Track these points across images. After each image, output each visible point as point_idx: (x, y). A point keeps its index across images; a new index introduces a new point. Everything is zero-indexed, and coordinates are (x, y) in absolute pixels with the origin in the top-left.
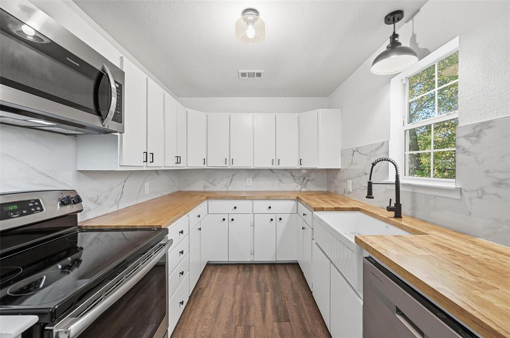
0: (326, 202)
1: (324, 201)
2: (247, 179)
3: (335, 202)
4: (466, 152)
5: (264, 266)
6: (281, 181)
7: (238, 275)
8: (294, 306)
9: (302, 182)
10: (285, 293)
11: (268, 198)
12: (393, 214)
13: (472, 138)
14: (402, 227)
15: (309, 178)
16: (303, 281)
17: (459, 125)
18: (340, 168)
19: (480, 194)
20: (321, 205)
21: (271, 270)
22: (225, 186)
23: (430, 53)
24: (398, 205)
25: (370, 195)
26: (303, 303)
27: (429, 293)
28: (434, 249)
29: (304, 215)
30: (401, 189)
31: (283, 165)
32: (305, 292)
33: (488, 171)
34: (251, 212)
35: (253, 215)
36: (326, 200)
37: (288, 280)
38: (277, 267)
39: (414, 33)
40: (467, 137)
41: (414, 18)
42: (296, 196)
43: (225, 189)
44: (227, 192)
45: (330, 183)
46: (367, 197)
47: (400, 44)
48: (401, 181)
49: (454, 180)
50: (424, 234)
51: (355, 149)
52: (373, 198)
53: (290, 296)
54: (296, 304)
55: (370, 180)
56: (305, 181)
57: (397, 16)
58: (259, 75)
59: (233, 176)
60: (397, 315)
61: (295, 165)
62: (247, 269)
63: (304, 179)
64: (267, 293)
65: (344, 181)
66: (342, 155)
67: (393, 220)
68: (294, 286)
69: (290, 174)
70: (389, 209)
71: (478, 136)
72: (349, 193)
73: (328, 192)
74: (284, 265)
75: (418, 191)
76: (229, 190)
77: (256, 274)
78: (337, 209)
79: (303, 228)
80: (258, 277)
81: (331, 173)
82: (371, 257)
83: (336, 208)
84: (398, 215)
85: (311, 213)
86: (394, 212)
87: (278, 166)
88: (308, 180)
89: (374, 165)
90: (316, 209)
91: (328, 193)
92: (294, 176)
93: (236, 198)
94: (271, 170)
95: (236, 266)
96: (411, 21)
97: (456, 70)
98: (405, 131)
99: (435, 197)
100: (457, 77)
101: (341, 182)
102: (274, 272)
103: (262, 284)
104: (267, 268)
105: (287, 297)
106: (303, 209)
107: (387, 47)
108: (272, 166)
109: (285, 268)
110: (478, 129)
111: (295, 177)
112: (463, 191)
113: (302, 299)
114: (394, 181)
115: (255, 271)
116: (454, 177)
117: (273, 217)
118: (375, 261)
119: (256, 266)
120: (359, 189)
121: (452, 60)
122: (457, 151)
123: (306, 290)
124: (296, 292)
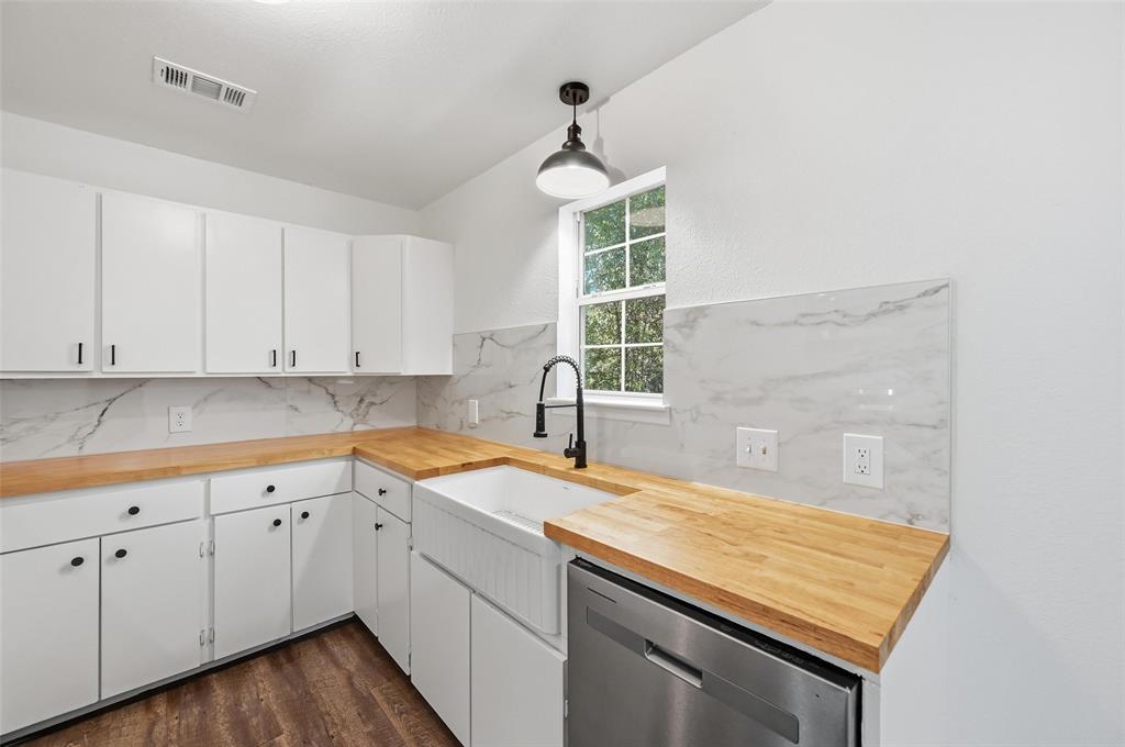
0: (435, 453)
1: (430, 452)
2: (173, 409)
3: (454, 451)
4: (676, 351)
5: (252, 662)
6: (296, 409)
7: (150, 732)
8: (369, 733)
9: (356, 409)
10: (333, 711)
11: (264, 462)
12: (573, 461)
13: (684, 330)
14: (594, 484)
15: (373, 400)
16: (376, 660)
17: (668, 308)
18: (450, 373)
19: (694, 415)
20: (427, 462)
21: (277, 667)
22: (72, 439)
23: (625, 180)
24: (581, 444)
25: (540, 431)
26: (388, 712)
27: (709, 596)
28: (665, 514)
29: (382, 492)
30: (586, 413)
31: (305, 367)
32: (390, 684)
33: (703, 381)
34: (201, 512)
35: (208, 521)
36: (434, 448)
37: (334, 672)
38: (295, 649)
39: (601, 135)
40: (678, 327)
41: (601, 109)
42: (351, 447)
43: (71, 451)
44: (80, 460)
45: (422, 407)
46: (536, 435)
47: (583, 146)
48: (586, 399)
49: (660, 395)
50: (633, 491)
51: (487, 335)
52: (545, 436)
53: (351, 713)
54: (371, 728)
55: (541, 400)
56: (363, 406)
57: (580, 92)
58: (236, 97)
59: (111, 401)
60: (649, 657)
61: (341, 366)
62: (189, 697)
63: (361, 401)
64: (277, 739)
65: (461, 403)
66: (454, 345)
67: (574, 472)
68: (356, 681)
69: (324, 391)
70: (568, 453)
71: (691, 328)
72: (473, 427)
73: (419, 427)
74: (316, 636)
75: (609, 415)
76: (88, 450)
77: (226, 699)
78: (467, 467)
79: (378, 527)
80: (237, 704)
81: (427, 387)
82: (580, 559)
83: (463, 465)
84: (581, 464)
85: (406, 485)
86: (574, 459)
87: (292, 369)
88: (372, 404)
89: (547, 370)
90: (420, 475)
91: (420, 432)
92: (333, 396)
93: (138, 477)
94: (263, 381)
95: (141, 706)
96: (595, 112)
97: (663, 216)
98: (580, 307)
99: (635, 423)
100: (662, 229)
101: (453, 403)
102: (288, 668)
103: (254, 721)
104: (262, 668)
105: (343, 721)
106: (373, 478)
107: (564, 146)
108: (273, 370)
109: (319, 645)
110: (692, 317)
111: (337, 399)
112: (673, 412)
113: (384, 706)
114: (574, 399)
115: (218, 691)
116: (660, 391)
117: (281, 513)
118: (591, 564)
119: (223, 673)
120: (496, 417)
121: (655, 198)
122: (664, 349)
123: (389, 680)
124: (365, 694)
